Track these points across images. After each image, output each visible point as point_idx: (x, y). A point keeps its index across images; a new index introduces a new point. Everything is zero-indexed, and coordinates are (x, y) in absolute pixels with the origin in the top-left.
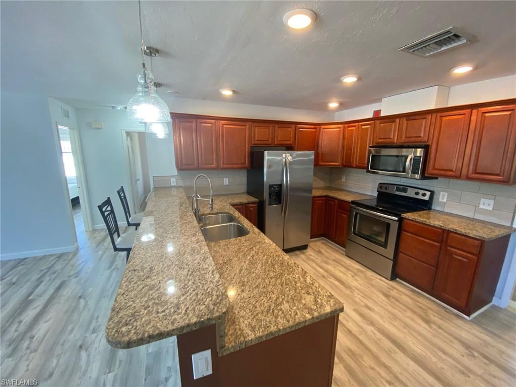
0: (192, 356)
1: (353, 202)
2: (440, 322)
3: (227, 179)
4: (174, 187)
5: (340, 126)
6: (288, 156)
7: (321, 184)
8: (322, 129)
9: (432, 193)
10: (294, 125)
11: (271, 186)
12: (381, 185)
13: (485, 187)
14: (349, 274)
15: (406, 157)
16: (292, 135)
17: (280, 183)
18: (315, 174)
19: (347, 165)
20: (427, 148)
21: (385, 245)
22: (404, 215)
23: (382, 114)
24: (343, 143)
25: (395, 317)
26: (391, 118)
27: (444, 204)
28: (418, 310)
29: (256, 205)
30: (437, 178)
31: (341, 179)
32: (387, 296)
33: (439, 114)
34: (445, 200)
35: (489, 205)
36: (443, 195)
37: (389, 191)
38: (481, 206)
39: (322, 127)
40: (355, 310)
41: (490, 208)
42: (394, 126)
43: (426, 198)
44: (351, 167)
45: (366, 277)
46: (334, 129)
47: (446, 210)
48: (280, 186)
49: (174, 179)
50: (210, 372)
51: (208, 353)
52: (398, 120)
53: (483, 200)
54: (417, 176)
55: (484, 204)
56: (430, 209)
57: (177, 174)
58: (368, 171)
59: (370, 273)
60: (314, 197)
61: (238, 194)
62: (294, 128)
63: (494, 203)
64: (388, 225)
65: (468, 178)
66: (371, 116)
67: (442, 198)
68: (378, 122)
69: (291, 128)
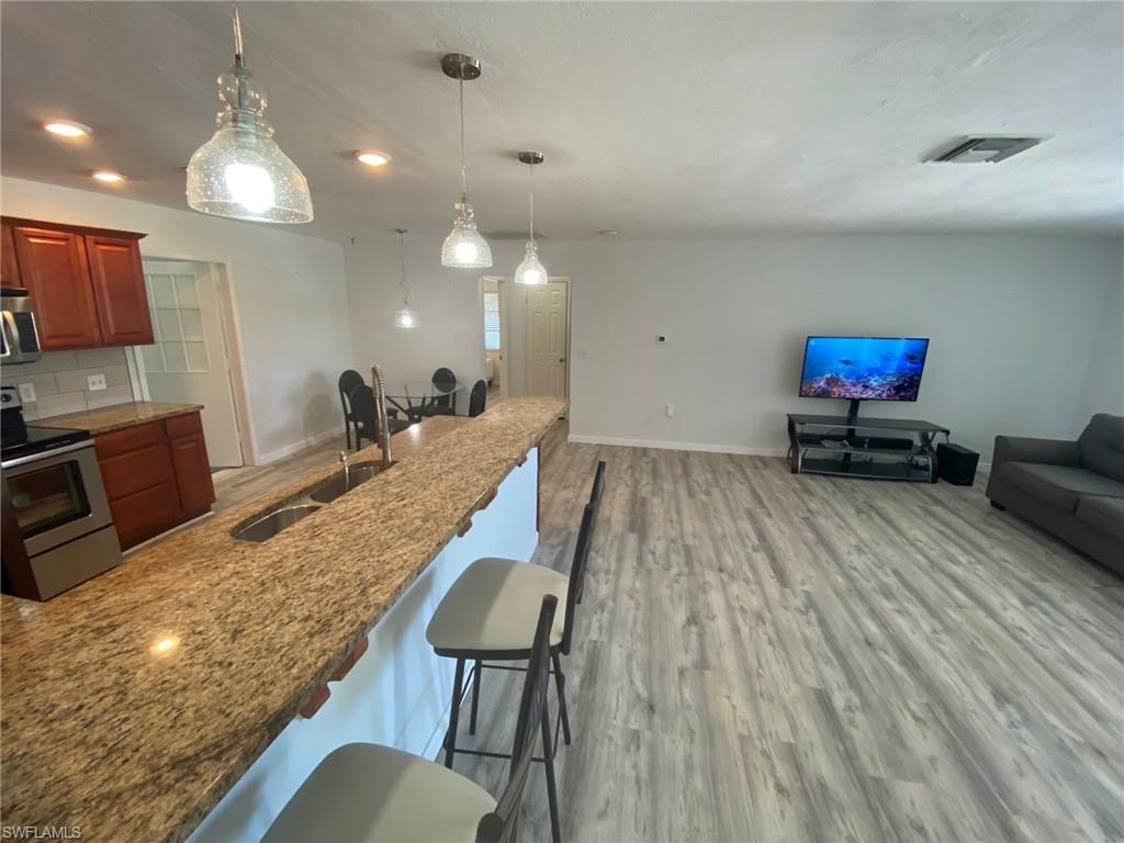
13: (85, 356)
27: (34, 406)
35: (101, 382)
36: (27, 390)
41: (104, 387)
53: (91, 379)
55: (93, 384)
63: (106, 377)
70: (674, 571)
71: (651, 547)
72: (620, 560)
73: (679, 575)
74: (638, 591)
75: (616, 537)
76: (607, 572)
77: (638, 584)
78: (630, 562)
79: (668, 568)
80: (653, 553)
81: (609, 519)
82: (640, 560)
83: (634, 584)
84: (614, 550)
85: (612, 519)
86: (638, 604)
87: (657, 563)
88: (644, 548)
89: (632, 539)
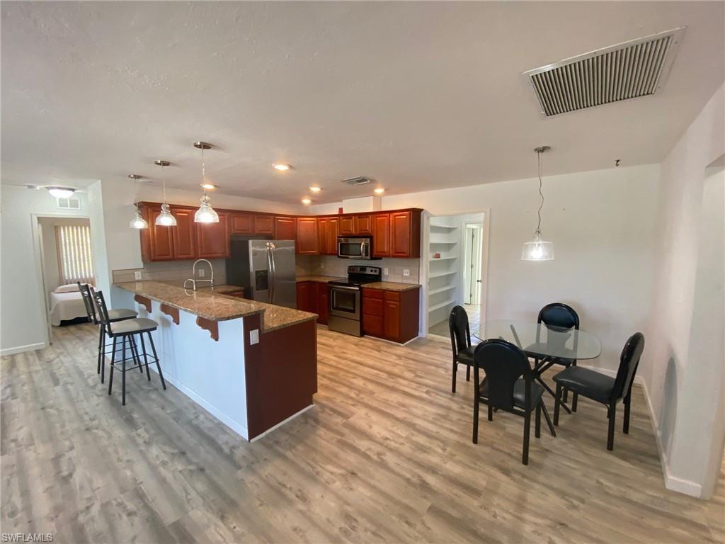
0: (251, 332)
1: (330, 283)
2: (386, 349)
3: (203, 270)
4: (138, 281)
5: (314, 219)
6: (271, 245)
7: (303, 272)
8: (298, 222)
9: (380, 269)
10: (272, 217)
11: (257, 272)
12: (351, 268)
14: (331, 340)
15: (361, 244)
16: (272, 225)
17: (266, 269)
18: (297, 263)
19: (324, 253)
20: (371, 238)
21: (353, 311)
22: (362, 286)
23: (344, 212)
24: (318, 233)
25: (360, 353)
26: (349, 216)
27: (387, 276)
28: (375, 347)
29: (242, 293)
30: (381, 259)
31: (320, 266)
32: (356, 345)
33: (375, 215)
34: (387, 274)
35: (408, 273)
36: (385, 270)
37: (355, 272)
38: (405, 275)
39: (299, 219)
40: (335, 356)
41: (409, 275)
42: (352, 221)
43: (377, 273)
44: (326, 254)
45: (344, 339)
46: (309, 221)
47: (389, 280)
48: (266, 272)
49: (140, 273)
50: (258, 342)
51: (257, 331)
52: (353, 217)
53: (404, 270)
54: (369, 257)
55: (405, 273)
56: (380, 281)
57: (142, 267)
58: (339, 257)
59: (346, 337)
60: (298, 283)
61: (220, 285)
62: (272, 219)
63: (410, 272)
64: (354, 294)
65: (394, 257)
66: (337, 212)
67: (386, 272)
68: (341, 218)
69: (269, 219)
70: (95, 510)
71: (136, 520)
72: (162, 481)
73: (88, 508)
74: (125, 468)
75: (189, 501)
76: (164, 463)
77: (128, 473)
78: (150, 486)
79: (105, 506)
80: (130, 514)
81: (222, 518)
82: (140, 495)
83: (132, 471)
84: (177, 489)
85: (220, 523)
86: (119, 460)
87: (120, 504)
88: (147, 514)
89: (169, 515)
